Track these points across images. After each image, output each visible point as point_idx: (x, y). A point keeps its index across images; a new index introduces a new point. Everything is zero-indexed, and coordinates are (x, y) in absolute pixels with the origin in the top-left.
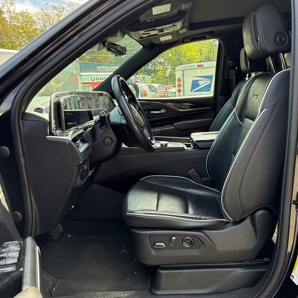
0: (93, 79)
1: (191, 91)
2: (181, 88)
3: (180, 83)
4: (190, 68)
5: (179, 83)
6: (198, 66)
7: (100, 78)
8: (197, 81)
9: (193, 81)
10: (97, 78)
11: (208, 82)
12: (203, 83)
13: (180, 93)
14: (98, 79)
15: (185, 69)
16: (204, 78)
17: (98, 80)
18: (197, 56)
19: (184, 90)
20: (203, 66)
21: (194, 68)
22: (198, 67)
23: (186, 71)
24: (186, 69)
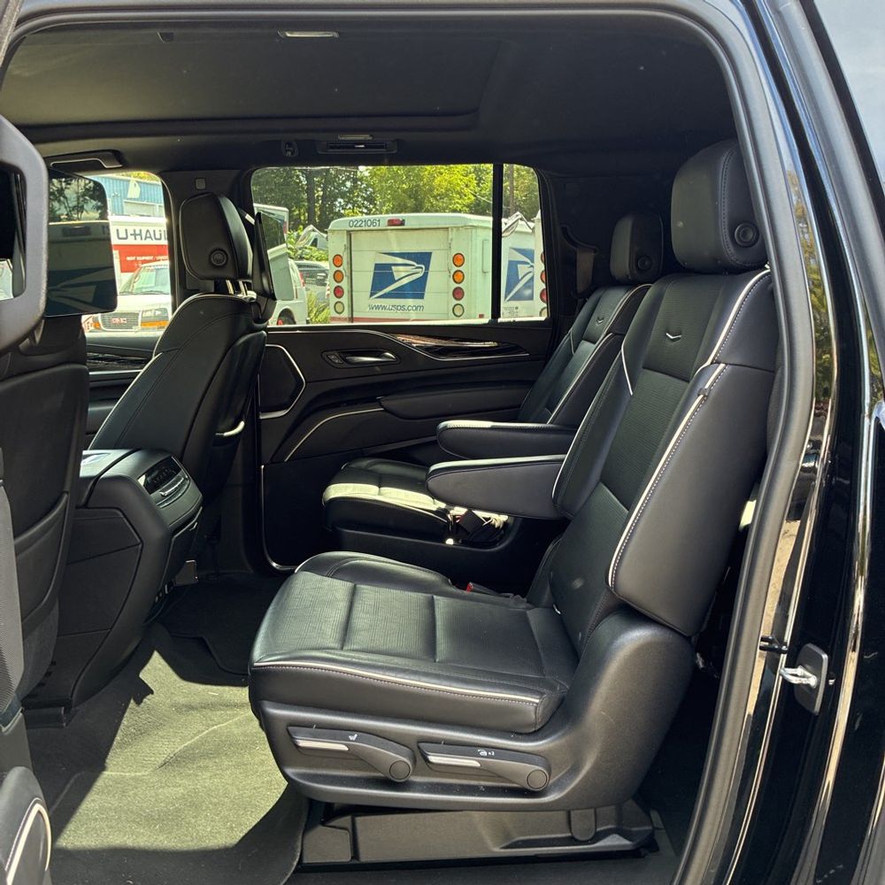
0: (122, 235)
1: (372, 295)
2: (344, 284)
3: (341, 269)
4: (367, 228)
5: (337, 269)
6: (391, 223)
7: (148, 231)
8: (389, 266)
9: (378, 266)
10: (138, 232)
11: (417, 270)
12: (403, 274)
13: (340, 297)
14: (140, 234)
15: (353, 228)
16: (409, 259)
17: (138, 237)
18: (467, 186)
19: (352, 291)
20: (402, 223)
21: (380, 228)
22: (389, 225)
23: (359, 234)
24: (356, 229)
